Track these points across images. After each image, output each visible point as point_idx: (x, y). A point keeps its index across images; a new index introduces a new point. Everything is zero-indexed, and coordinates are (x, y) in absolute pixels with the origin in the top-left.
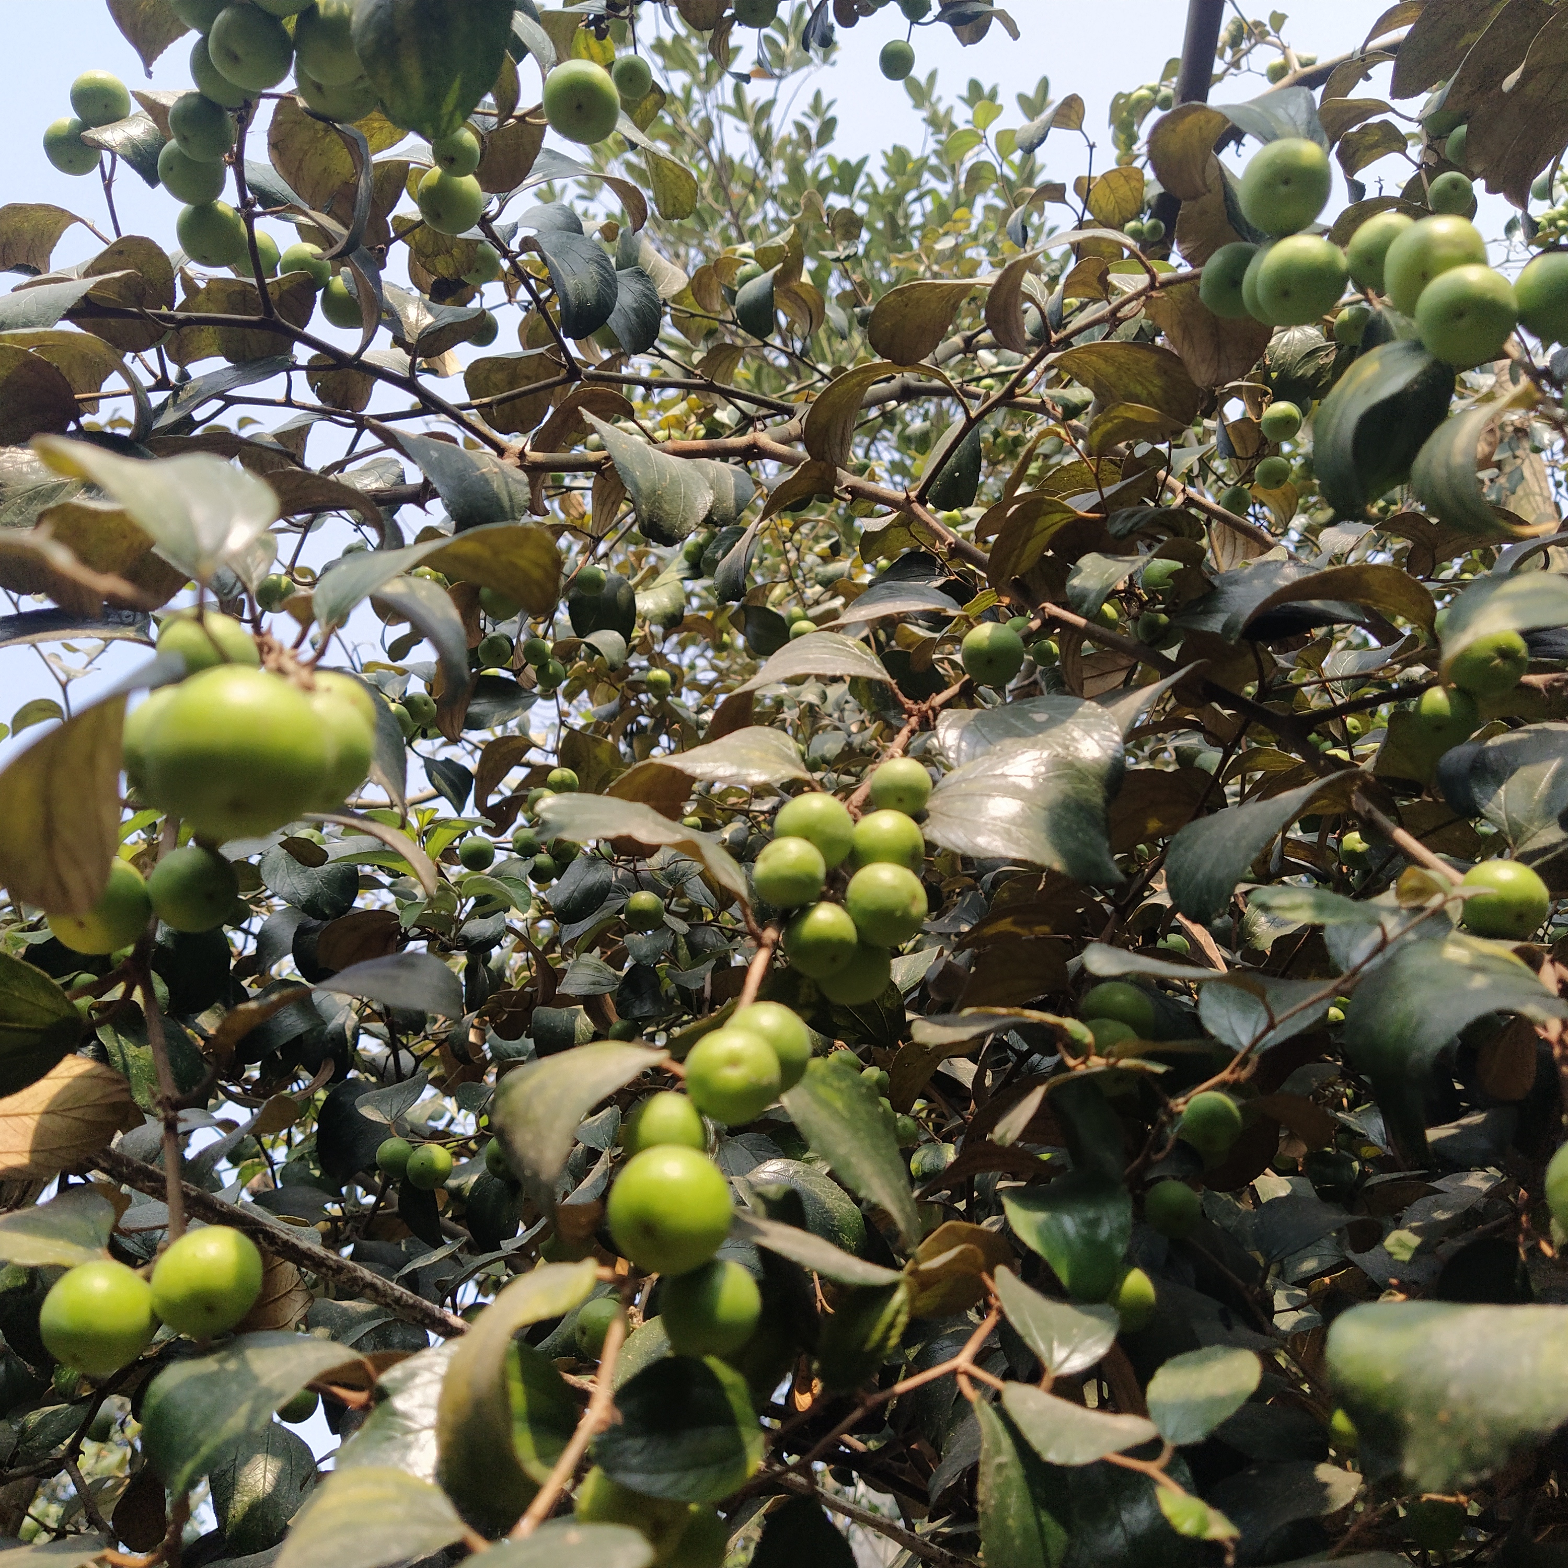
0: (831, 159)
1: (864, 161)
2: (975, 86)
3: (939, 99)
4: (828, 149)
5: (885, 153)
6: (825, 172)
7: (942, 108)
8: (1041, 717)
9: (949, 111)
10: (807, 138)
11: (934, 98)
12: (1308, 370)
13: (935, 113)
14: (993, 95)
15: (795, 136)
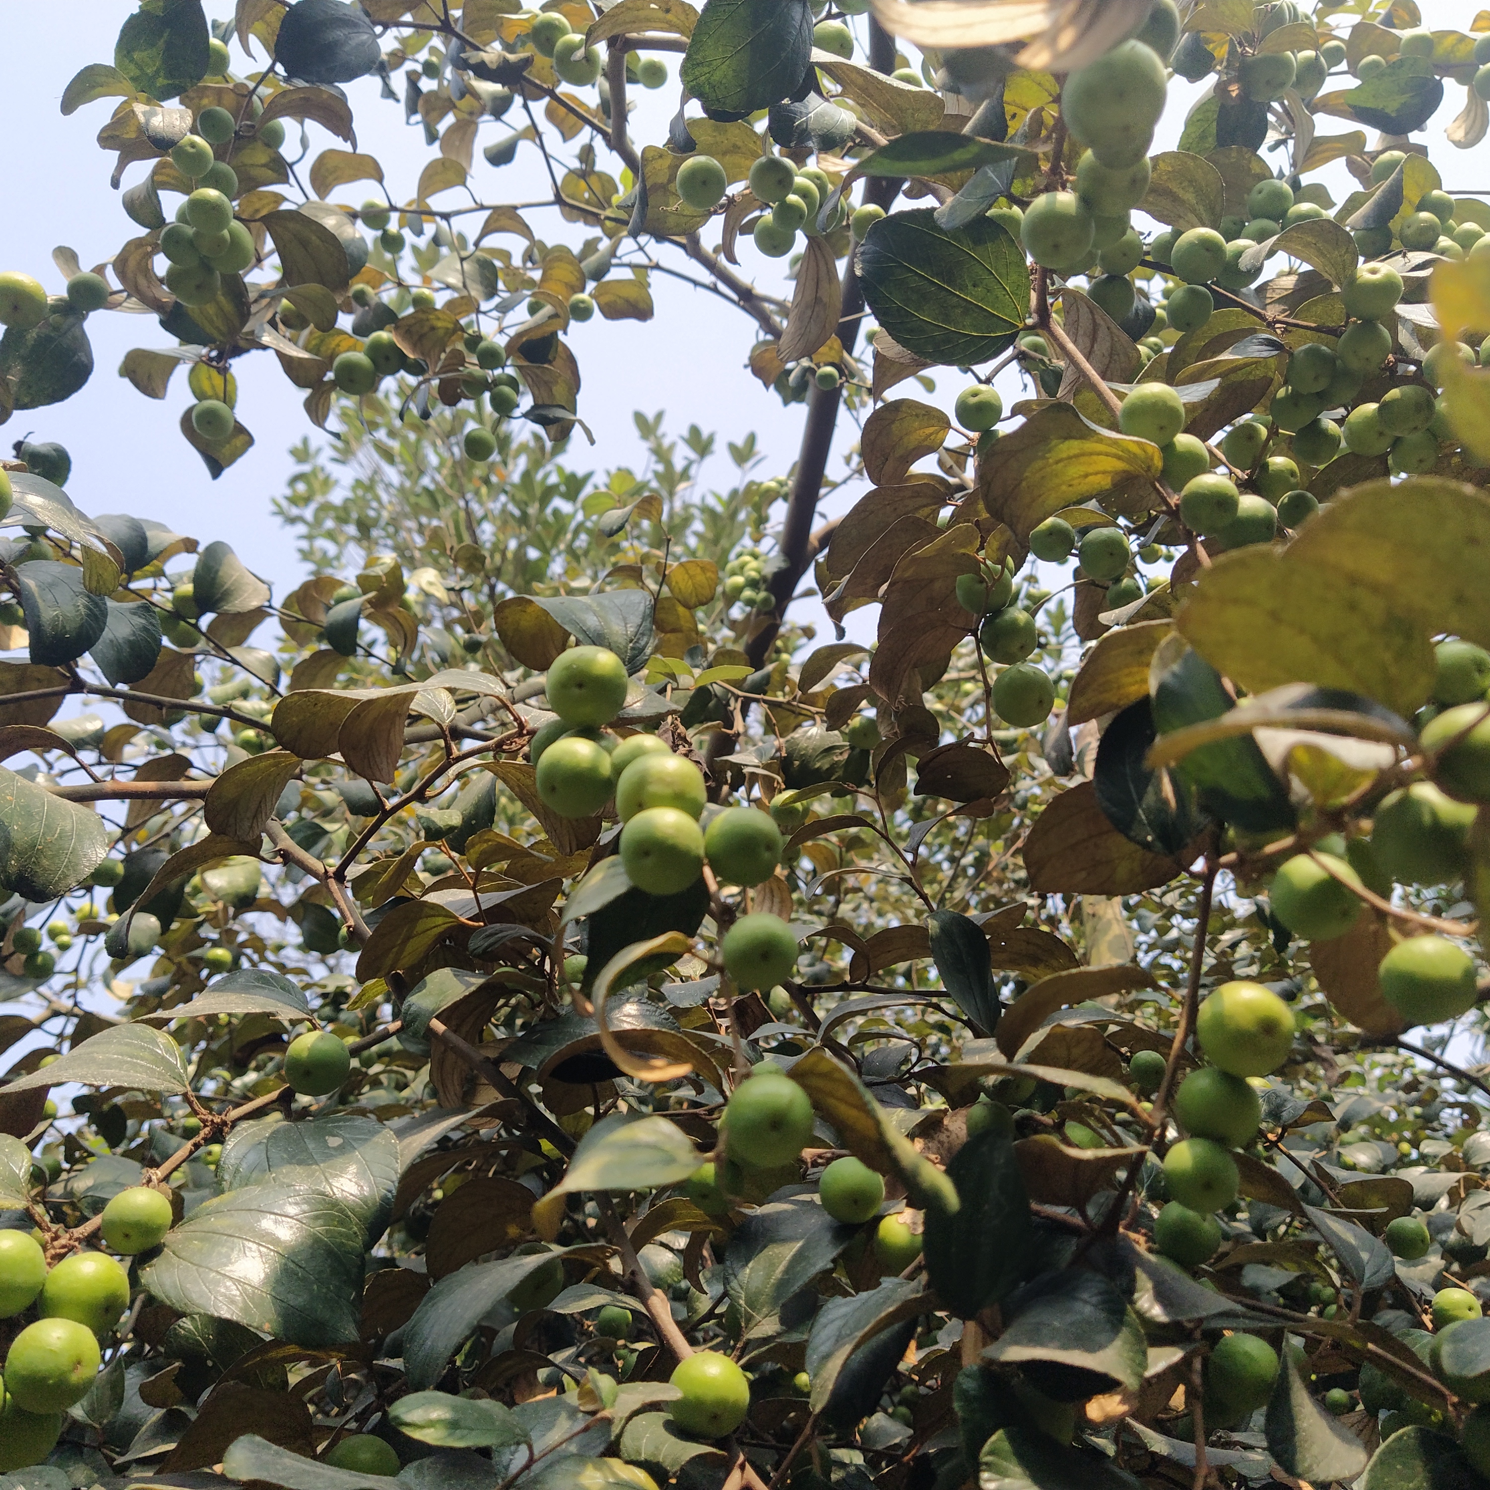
0: (560, 470)
1: (589, 475)
2: (695, 431)
3: (664, 435)
4: (561, 460)
5: (608, 473)
6: (553, 479)
7: (666, 442)
8: (334, 1142)
9: (672, 446)
10: (542, 448)
11: (660, 432)
12: (823, 764)
13: (659, 445)
14: (711, 440)
15: (532, 444)
